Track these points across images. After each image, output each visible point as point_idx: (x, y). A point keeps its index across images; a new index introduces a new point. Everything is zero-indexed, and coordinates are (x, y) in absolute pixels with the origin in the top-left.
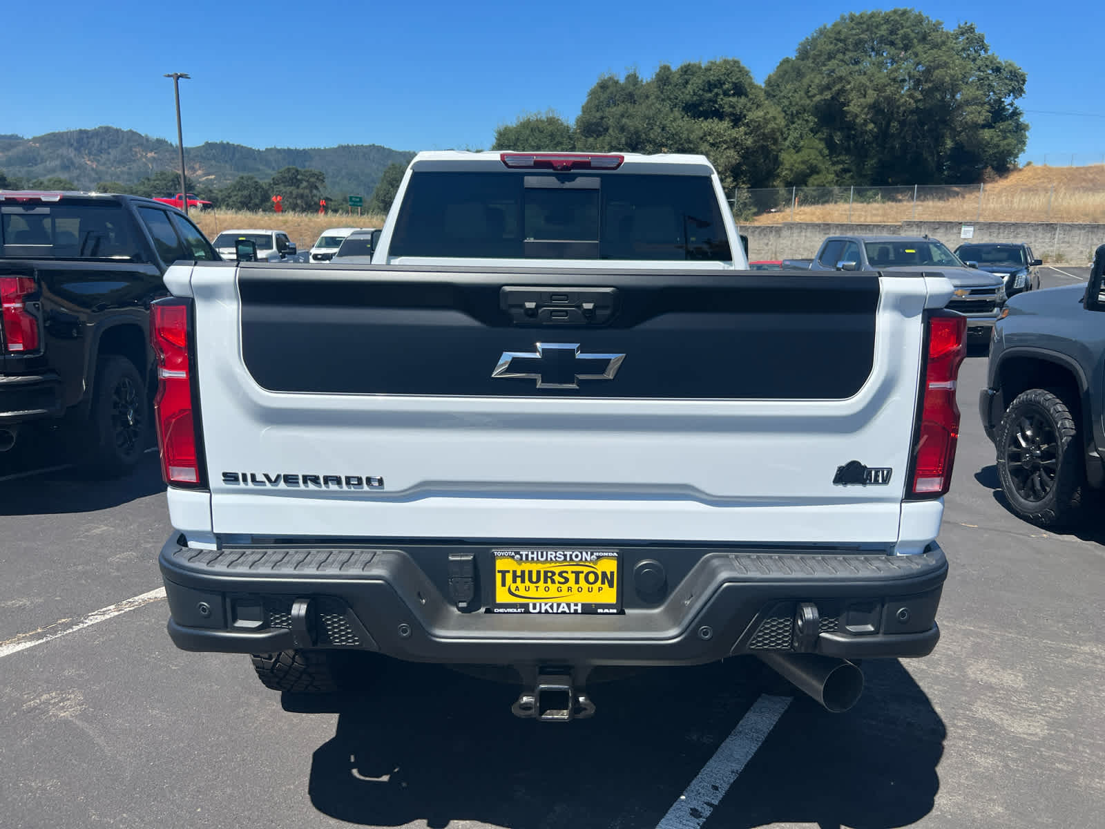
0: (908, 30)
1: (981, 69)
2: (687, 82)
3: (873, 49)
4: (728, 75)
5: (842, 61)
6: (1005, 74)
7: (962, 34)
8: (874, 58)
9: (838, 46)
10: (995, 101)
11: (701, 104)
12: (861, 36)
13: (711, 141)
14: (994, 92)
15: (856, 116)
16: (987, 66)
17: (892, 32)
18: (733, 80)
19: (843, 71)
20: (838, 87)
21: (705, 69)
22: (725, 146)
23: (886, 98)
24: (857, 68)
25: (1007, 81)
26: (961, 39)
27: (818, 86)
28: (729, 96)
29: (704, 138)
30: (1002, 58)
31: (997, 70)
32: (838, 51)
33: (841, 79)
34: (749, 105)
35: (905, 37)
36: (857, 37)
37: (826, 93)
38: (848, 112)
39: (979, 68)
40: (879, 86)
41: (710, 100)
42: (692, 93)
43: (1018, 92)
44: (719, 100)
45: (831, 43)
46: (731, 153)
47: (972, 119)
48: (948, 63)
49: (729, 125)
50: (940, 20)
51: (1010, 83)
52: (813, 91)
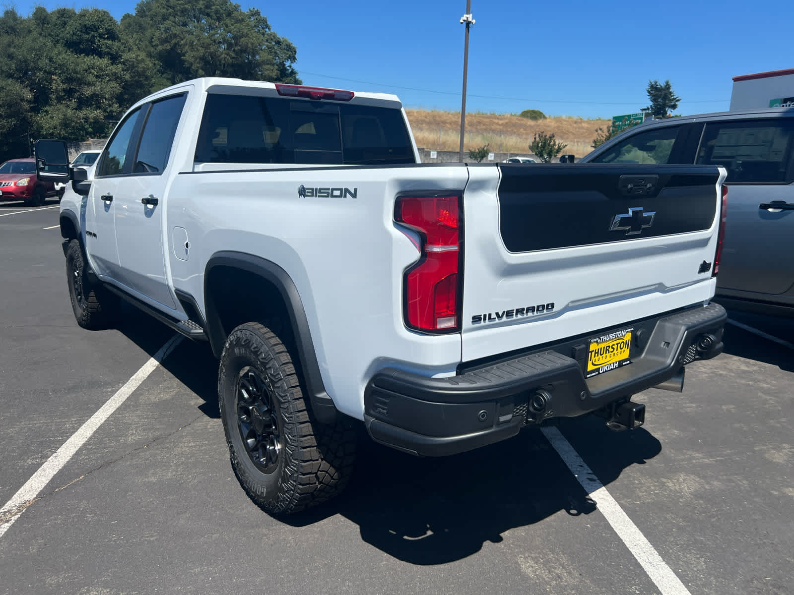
0: (218, 7)
1: (269, 41)
2: (65, 23)
3: (195, 17)
4: (101, 22)
5: (173, 22)
6: (283, 46)
7: (253, 15)
8: (196, 24)
9: (169, 11)
10: (280, 63)
11: (80, 43)
12: (185, 6)
13: (95, 73)
14: (279, 57)
15: (192, 64)
16: (272, 39)
17: (207, 7)
18: (106, 26)
19: (176, 30)
20: (174, 41)
21: (80, 15)
22: (108, 78)
23: (211, 54)
24: (185, 29)
25: (285, 51)
26: (252, 19)
27: (159, 39)
28: (104, 39)
29: (89, 71)
30: (280, 36)
31: (278, 43)
32: (170, 14)
33: (175, 36)
34: (122, 48)
35: (217, 12)
36: (182, 6)
37: (166, 45)
38: (185, 61)
39: (267, 41)
40: (205, 45)
41: (88, 40)
42: (71, 33)
43: (293, 59)
44: (97, 41)
45: (164, 8)
46: (114, 84)
47: (268, 74)
48: (248, 34)
49: (109, 62)
50: (239, 4)
51: (287, 52)
52: (156, 42)
